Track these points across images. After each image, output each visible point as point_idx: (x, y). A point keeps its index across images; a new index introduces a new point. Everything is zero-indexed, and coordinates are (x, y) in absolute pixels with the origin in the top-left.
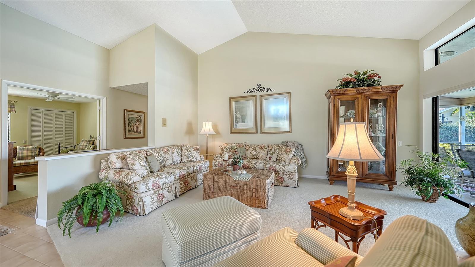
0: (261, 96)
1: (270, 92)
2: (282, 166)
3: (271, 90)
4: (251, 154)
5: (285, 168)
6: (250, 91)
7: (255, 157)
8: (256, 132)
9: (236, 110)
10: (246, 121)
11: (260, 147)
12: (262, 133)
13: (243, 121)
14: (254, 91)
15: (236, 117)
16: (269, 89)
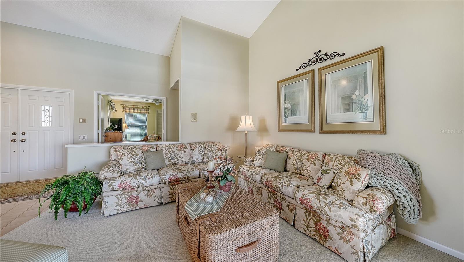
0: (320, 70)
1: (337, 59)
2: (326, 204)
3: (339, 54)
4: (294, 165)
5: (330, 210)
6: (305, 66)
7: (299, 171)
8: (313, 131)
9: (285, 99)
10: (298, 113)
11: (308, 156)
12: (322, 132)
13: (294, 114)
14: (310, 63)
15: (285, 108)
16: (335, 54)
